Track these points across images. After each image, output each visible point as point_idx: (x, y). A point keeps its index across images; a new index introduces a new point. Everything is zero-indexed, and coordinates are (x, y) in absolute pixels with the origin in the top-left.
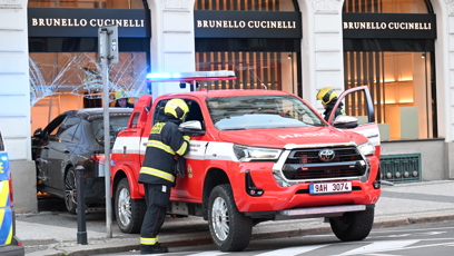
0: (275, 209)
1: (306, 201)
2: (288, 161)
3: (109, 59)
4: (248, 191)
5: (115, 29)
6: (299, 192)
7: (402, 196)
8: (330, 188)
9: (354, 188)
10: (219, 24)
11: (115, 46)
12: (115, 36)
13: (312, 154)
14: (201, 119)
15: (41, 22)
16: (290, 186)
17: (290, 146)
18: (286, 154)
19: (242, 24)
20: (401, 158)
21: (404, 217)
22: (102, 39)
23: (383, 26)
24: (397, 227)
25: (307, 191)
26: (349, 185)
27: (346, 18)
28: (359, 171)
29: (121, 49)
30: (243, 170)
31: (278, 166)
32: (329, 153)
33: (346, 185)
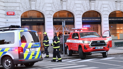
0: (89, 52)
1: (95, 50)
2: (92, 43)
3: (64, 26)
4: (85, 49)
6: (93, 49)
7: (117, 49)
8: (99, 48)
9: (104, 48)
10: (86, 20)
11: (65, 24)
12: (65, 22)
13: (96, 42)
14: (78, 36)
15: (55, 20)
16: (92, 48)
17: (92, 41)
18: (91, 42)
19: (91, 20)
20: (120, 42)
21: (117, 53)
22: (63, 23)
23: (116, 19)
25: (95, 48)
26: (103, 47)
27: (109, 18)
29: (66, 24)
30: (84, 45)
31: (90, 44)
32: (99, 42)
33: (102, 48)
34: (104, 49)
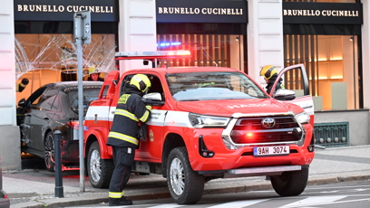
0: (224, 168)
1: (250, 161)
2: (236, 128)
3: (83, 40)
4: (201, 153)
5: (88, 15)
6: (244, 154)
8: (271, 151)
9: (292, 151)
10: (177, 10)
11: (88, 28)
12: (88, 20)
13: (257, 122)
14: (161, 91)
15: (26, 8)
16: (237, 149)
17: (237, 115)
18: (234, 122)
19: (197, 11)
20: (332, 126)
21: (334, 176)
22: (77, 23)
23: (318, 13)
24: (328, 184)
25: (251, 153)
26: (288, 148)
28: (296, 136)
29: (93, 31)
30: (197, 135)
31: (227, 132)
32: (270, 121)
33: (285, 149)
34: (293, 157)
